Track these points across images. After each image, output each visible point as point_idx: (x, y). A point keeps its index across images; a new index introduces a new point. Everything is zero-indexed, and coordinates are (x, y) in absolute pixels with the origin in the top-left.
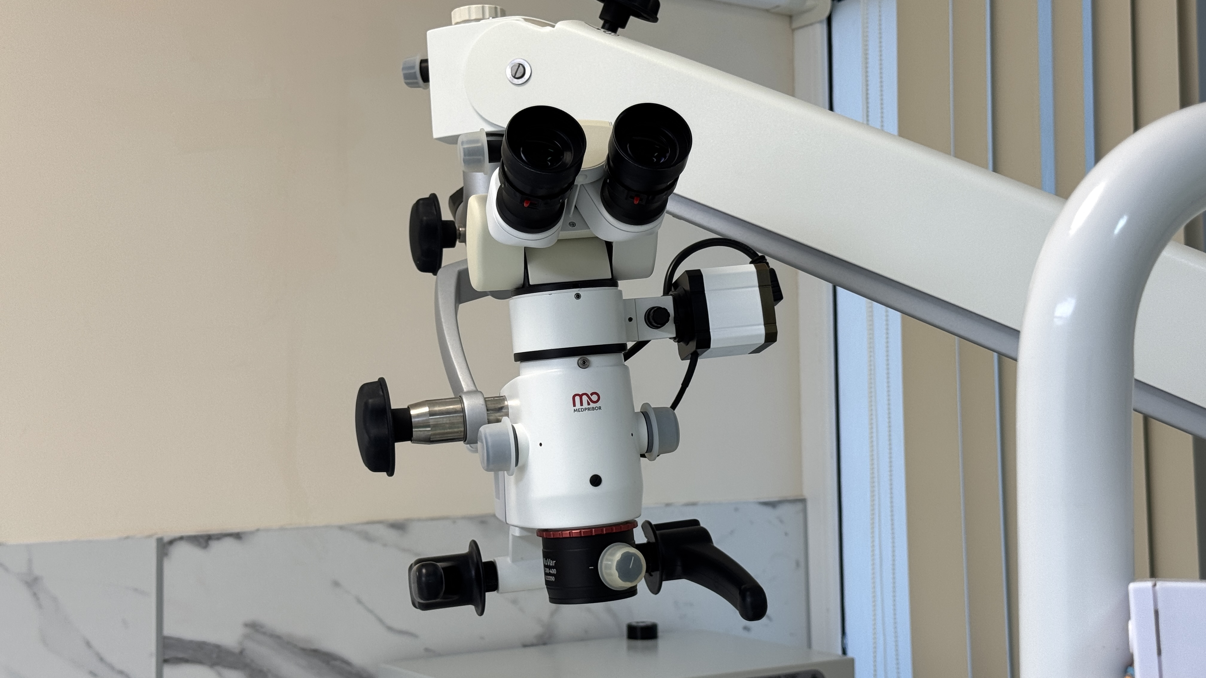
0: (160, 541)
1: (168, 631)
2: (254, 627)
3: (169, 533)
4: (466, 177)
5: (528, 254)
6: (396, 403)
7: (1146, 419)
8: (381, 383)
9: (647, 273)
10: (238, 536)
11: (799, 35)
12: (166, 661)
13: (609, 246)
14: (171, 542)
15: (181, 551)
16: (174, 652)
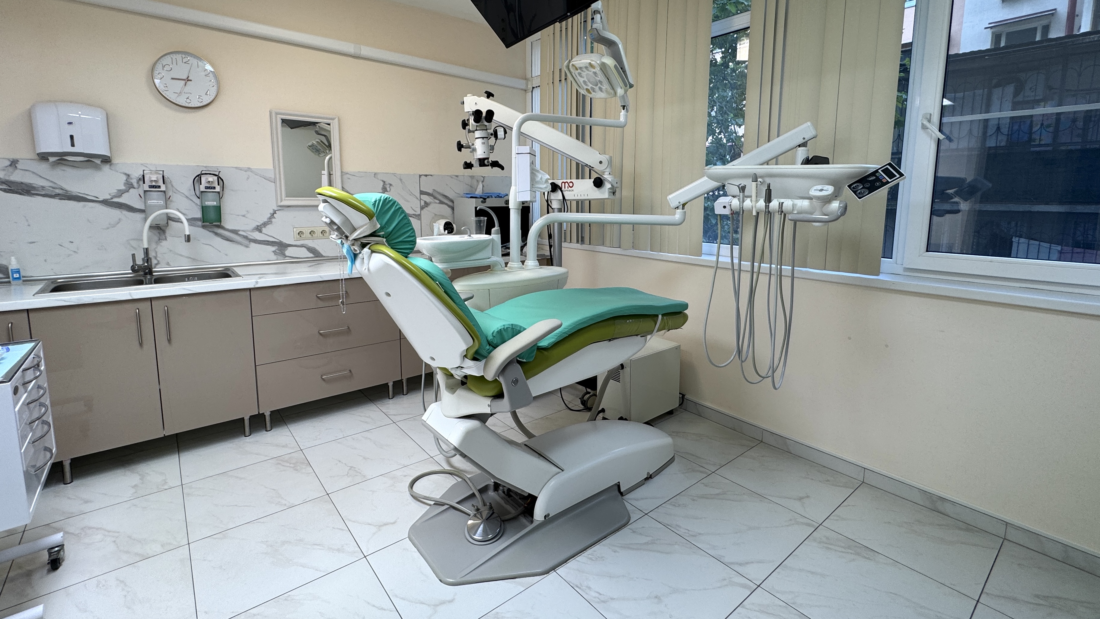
0: (419, 175)
1: (421, 189)
2: (434, 190)
3: (421, 174)
4: (469, 117)
5: (477, 126)
6: (462, 144)
7: (571, 160)
8: (460, 141)
9: (491, 129)
10: (431, 175)
11: (527, 94)
12: (421, 194)
13: (486, 125)
14: (421, 175)
15: (422, 177)
16: (422, 193)
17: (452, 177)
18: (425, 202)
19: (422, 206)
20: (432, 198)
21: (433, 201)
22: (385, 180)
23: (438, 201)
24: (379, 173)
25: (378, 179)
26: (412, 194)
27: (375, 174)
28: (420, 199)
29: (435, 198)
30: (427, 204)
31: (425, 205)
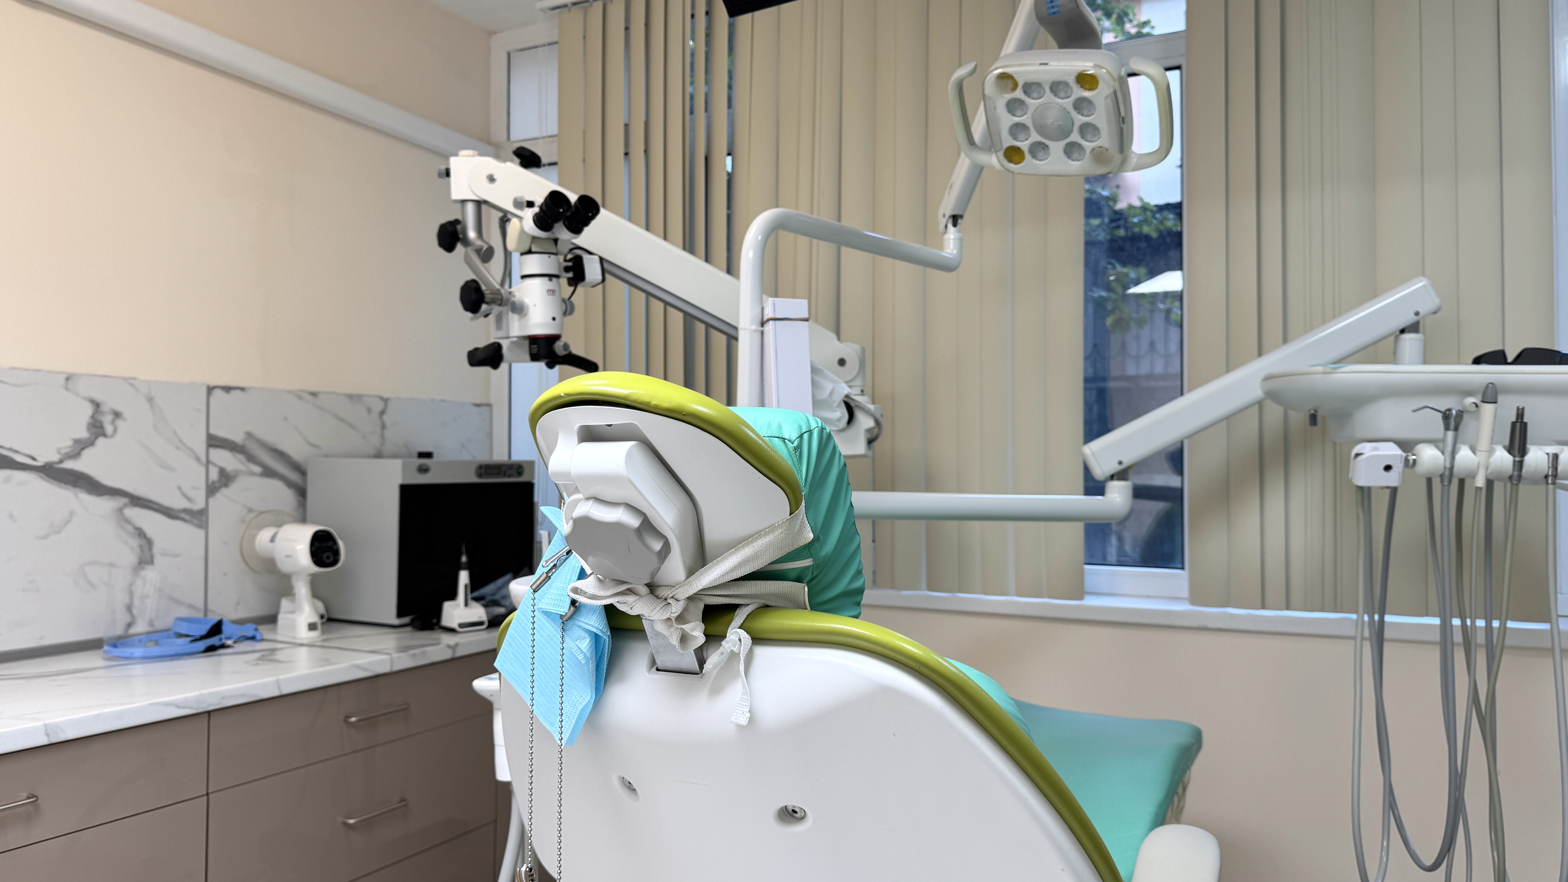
0: (208, 387)
1: (213, 431)
2: (249, 435)
3: (213, 383)
10: (242, 389)
12: (211, 445)
14: (214, 388)
15: (218, 393)
16: (214, 442)
17: (300, 398)
18: (222, 472)
19: (213, 483)
20: (241, 457)
21: (242, 468)
22: (98, 398)
23: (257, 469)
24: (81, 375)
25: (77, 395)
26: (181, 445)
27: (68, 379)
28: (208, 462)
29: (251, 458)
30: (226, 478)
31: (219, 480)
